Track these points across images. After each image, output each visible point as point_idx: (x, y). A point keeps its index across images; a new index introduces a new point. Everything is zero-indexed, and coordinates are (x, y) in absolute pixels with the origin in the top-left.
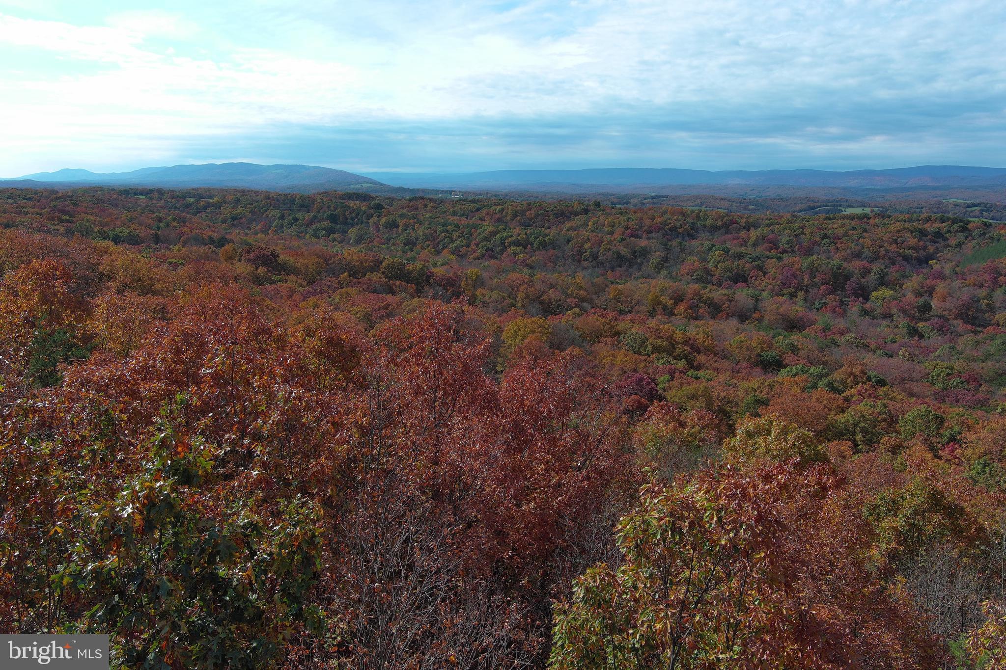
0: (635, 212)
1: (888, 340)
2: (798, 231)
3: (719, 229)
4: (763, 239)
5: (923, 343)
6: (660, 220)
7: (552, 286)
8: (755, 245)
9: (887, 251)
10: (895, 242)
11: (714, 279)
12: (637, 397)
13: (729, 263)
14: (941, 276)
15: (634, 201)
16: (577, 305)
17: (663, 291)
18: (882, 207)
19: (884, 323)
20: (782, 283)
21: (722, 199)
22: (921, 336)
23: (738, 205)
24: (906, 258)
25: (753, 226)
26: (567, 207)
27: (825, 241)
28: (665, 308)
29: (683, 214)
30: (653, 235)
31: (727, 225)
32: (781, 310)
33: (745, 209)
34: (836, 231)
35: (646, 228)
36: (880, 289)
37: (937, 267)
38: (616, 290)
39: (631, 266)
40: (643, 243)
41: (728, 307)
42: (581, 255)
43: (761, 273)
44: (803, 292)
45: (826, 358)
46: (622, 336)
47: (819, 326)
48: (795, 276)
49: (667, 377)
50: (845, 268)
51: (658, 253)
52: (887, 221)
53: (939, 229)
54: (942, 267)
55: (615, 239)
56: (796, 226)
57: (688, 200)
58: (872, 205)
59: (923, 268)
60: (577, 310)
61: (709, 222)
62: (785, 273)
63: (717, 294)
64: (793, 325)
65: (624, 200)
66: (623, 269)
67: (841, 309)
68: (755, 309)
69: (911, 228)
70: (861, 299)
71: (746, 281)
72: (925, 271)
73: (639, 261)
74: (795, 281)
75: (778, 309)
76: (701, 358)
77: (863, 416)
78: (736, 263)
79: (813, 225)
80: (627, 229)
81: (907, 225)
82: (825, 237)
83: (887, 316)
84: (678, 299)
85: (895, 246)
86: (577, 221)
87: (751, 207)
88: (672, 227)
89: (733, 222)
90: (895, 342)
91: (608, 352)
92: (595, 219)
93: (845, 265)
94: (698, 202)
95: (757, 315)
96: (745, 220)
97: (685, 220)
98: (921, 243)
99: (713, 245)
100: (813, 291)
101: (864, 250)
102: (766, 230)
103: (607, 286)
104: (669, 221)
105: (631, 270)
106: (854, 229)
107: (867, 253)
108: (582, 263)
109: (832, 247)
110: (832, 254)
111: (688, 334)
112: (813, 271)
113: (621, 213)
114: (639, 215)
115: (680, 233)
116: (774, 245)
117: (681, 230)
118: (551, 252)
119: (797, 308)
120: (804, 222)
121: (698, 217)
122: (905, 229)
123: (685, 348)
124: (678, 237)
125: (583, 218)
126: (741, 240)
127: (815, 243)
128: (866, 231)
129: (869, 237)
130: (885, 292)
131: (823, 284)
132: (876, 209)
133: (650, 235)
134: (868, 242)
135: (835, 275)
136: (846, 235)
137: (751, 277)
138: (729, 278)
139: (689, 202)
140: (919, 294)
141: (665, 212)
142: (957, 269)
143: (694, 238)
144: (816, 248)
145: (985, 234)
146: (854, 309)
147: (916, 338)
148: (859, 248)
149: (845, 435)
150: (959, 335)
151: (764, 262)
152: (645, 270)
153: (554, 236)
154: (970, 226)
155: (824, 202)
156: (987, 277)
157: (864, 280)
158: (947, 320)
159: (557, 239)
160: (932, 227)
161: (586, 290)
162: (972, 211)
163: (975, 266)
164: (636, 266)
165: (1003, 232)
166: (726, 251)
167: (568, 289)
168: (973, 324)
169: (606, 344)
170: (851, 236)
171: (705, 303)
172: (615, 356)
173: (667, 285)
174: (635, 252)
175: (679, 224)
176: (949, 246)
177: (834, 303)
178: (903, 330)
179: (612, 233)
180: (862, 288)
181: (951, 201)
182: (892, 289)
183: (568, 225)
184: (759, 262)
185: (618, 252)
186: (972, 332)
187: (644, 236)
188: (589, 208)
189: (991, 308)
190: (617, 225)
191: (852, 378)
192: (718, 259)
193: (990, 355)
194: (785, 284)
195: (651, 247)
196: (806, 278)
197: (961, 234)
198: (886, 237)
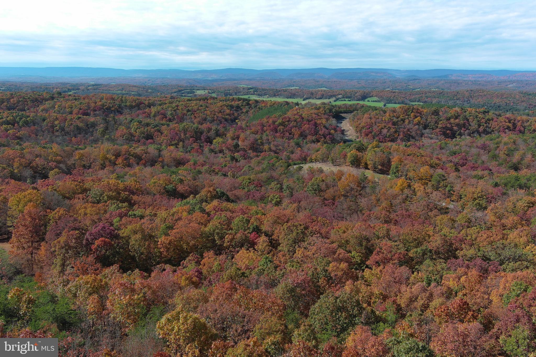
0: (84, 99)
1: (223, 165)
2: (175, 108)
3: (135, 107)
4: (158, 113)
5: (238, 164)
6: (100, 103)
7: (37, 156)
8: (155, 116)
9: (217, 117)
10: (220, 112)
11: (136, 139)
12: (103, 239)
13: (142, 129)
14: (241, 128)
16: (56, 167)
17: (108, 151)
18: (213, 90)
19: (221, 155)
20: (171, 138)
21: (133, 86)
22: (237, 161)
23: (143, 89)
24: (226, 120)
25: (152, 105)
26: (39, 95)
27: (189, 113)
28: (110, 161)
29: (113, 99)
30: (97, 112)
31: (138, 105)
32: (172, 155)
33: (147, 92)
34: (193, 107)
35: (92, 108)
36: (217, 138)
37: (239, 123)
38: (79, 154)
39: (86, 133)
40: (92, 119)
41: (145, 157)
42: (53, 128)
43: (160, 134)
44: (182, 142)
45: (197, 183)
46: (89, 192)
47: (192, 162)
48: (177, 134)
49: (118, 219)
50: (200, 129)
51: (102, 125)
52: (215, 101)
53: (238, 104)
54: (241, 124)
55: (74, 118)
56: (174, 105)
57: (114, 87)
58: (208, 89)
59: (233, 124)
60: (56, 170)
61: (128, 104)
62: (172, 133)
63: (139, 150)
64: (179, 163)
65: (76, 87)
66: (82, 135)
67: (200, 151)
68: (159, 156)
69: (227, 105)
70: (209, 143)
71: (152, 138)
72: (235, 126)
73: (91, 130)
74: (177, 137)
75: (171, 155)
76: (135, 198)
78: (146, 129)
79: (182, 104)
80: (80, 109)
81: (225, 103)
82: (188, 111)
83: (221, 151)
84: (117, 155)
85: (220, 114)
86: (47, 104)
87: (149, 90)
88: (107, 107)
89: (141, 103)
90: (226, 166)
91: (81, 206)
92: (59, 104)
93: (200, 126)
94: (120, 88)
95: (160, 159)
96: (147, 102)
97: (114, 103)
98: (232, 112)
99: (133, 119)
100: (187, 142)
101: (207, 117)
102: (159, 108)
103: (73, 151)
104: (105, 104)
105: (87, 136)
106: (201, 106)
107: (209, 118)
108: (55, 133)
109: (193, 116)
110: (193, 119)
111: (126, 183)
112: (185, 131)
113: (76, 99)
114: (87, 100)
115: (112, 111)
116: (164, 116)
117: (113, 109)
118: (32, 128)
119: (180, 154)
120: (178, 103)
121: (122, 100)
122: (224, 105)
123: (126, 193)
124: (112, 113)
125: (52, 102)
126: (147, 114)
127: (184, 114)
128: (207, 107)
129: (209, 110)
130: (219, 140)
131: (191, 137)
132: (210, 91)
133: (95, 112)
134: (208, 113)
135: (196, 132)
136: (198, 109)
137: (155, 136)
138: (144, 137)
139: (115, 88)
140: (233, 139)
141: (102, 99)
142: (248, 124)
143: (121, 113)
144: (185, 116)
145: (256, 106)
146: (206, 150)
147: (234, 162)
148: (205, 116)
149: (210, 237)
150: (251, 158)
151: (161, 127)
152: (96, 135)
153: (33, 117)
154: (250, 102)
155: (185, 87)
156: (259, 128)
157: (209, 134)
158: (246, 151)
159: (36, 119)
160: (235, 104)
161: (60, 156)
162: (250, 92)
163: (254, 122)
164: (89, 134)
165: (263, 105)
166: (140, 122)
167: (48, 156)
168: (256, 152)
169: (79, 199)
170: (200, 110)
171: (132, 156)
172: (85, 208)
173: (110, 148)
174: (88, 125)
175: (111, 106)
176: (243, 112)
177: (197, 147)
178: (229, 159)
179: (71, 113)
180: (209, 138)
181: (241, 86)
182: (221, 138)
183: (41, 107)
184: (158, 128)
185: (77, 126)
186: (256, 156)
187: (92, 113)
188: (54, 96)
189: (262, 144)
190: (74, 107)
191: (209, 194)
192: (136, 127)
193: (264, 169)
194: (172, 139)
195: (97, 121)
196: (182, 135)
197: (247, 106)
198: (216, 109)
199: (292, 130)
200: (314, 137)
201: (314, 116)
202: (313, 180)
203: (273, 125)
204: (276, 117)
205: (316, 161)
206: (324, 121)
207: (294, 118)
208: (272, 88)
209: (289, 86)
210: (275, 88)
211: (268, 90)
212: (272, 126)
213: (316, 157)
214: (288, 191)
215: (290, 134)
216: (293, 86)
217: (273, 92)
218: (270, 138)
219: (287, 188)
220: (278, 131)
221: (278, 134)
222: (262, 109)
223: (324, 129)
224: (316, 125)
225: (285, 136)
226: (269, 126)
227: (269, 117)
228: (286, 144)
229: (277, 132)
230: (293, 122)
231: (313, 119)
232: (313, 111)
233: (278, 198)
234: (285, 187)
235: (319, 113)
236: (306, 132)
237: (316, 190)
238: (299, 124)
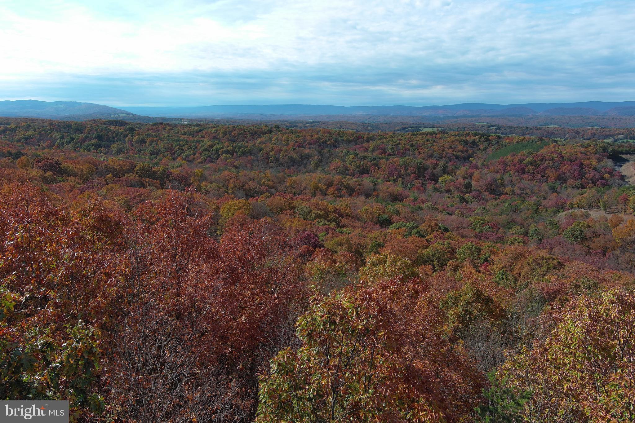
0: (301, 132)
1: (449, 205)
2: (397, 143)
3: (352, 142)
4: (377, 147)
5: (468, 206)
6: (316, 136)
7: (251, 179)
8: (373, 151)
9: (447, 153)
10: (451, 148)
11: (350, 172)
12: (307, 246)
13: (358, 162)
14: (476, 167)
15: (300, 125)
16: (267, 191)
17: (320, 180)
18: (443, 128)
19: (447, 195)
20: (389, 173)
21: (352, 123)
22: (467, 202)
23: (362, 127)
24: (457, 157)
25: (371, 140)
26: (258, 128)
27: (412, 148)
28: (321, 191)
29: (330, 133)
30: (313, 146)
31: (356, 139)
32: (389, 190)
33: (366, 129)
34: (418, 142)
35: (308, 141)
36: (444, 175)
37: (474, 162)
38: (291, 180)
39: (300, 166)
40: (307, 151)
41: (359, 189)
42: (268, 159)
43: (377, 168)
44: (401, 179)
45: (416, 217)
46: (296, 209)
47: (411, 198)
48: (396, 169)
49: (324, 233)
50: (424, 164)
51: (316, 157)
52: (446, 136)
53: (474, 140)
54: (477, 162)
55: (289, 149)
56: (396, 139)
58: (438, 126)
59: (466, 163)
60: (267, 194)
61: (345, 138)
62: (391, 168)
63: (352, 181)
64: (396, 198)
65: (294, 124)
66: (296, 167)
67: (423, 188)
68: (374, 190)
69: (460, 140)
70: (433, 182)
71: (368, 173)
72: (468, 164)
73: (305, 162)
74: (397, 172)
75: (387, 189)
76: (344, 221)
77: (438, 250)
78: (362, 162)
79: (405, 139)
80: (296, 142)
81: (457, 138)
82: (412, 145)
83: (448, 191)
84: (329, 185)
85: (451, 150)
86: (265, 138)
87: (369, 128)
88: (323, 141)
89: (359, 137)
90: (453, 206)
91: (288, 219)
92: (276, 136)
93: (424, 162)
94: (339, 125)
95: (375, 193)
96: (366, 136)
97: (331, 136)
98: (465, 148)
99: (349, 152)
100: (407, 178)
101: (435, 153)
102: (379, 142)
103: (285, 178)
104: (321, 137)
105: (300, 168)
106: (428, 140)
107: (436, 154)
108: (269, 164)
109: (416, 152)
110: (417, 155)
111: (336, 206)
112: (406, 166)
113: (292, 133)
114: (303, 133)
115: (328, 144)
116: (384, 151)
117: (329, 143)
118: (249, 158)
119: (398, 188)
120: (400, 137)
121: (339, 134)
122: (456, 140)
123: (335, 215)
124: (327, 147)
125: (269, 135)
126: (364, 148)
127: (407, 150)
128: (435, 141)
129: (437, 145)
130: (446, 177)
131: (412, 173)
132: (440, 129)
133: (311, 146)
134: (436, 148)
135: (419, 168)
136: (424, 144)
137: (371, 171)
138: (359, 171)
139: (333, 125)
140: (465, 178)
141: (319, 132)
142: (485, 163)
143: (336, 147)
144: (407, 152)
145: (498, 142)
146: (430, 188)
147: (464, 203)
148: (431, 152)
149: (428, 262)
150: (487, 201)
151: (378, 161)
152: (309, 168)
153: (251, 148)
154: (490, 138)
155: (411, 124)
156: (500, 167)
157: (435, 171)
158: (480, 192)
159: (253, 149)
160: (470, 139)
161: (272, 181)
162: (491, 130)
163: (494, 161)
164: (303, 166)
165: (507, 141)
166: (356, 155)
167: (261, 180)
168: (494, 194)
169: (286, 214)
170: (427, 145)
171: (345, 187)
172: (292, 222)
173: (322, 177)
174: (302, 157)
175: (327, 139)
176: (480, 150)
177: (419, 185)
178: (457, 199)
179: (287, 145)
180: (434, 175)
181: (480, 124)
182: (450, 175)
183: (259, 140)
184: (376, 161)
185: (292, 157)
186: (494, 199)
187: (307, 146)
188: (272, 129)
189: (503, 185)
190: (290, 140)
191: (430, 228)
192: (352, 160)
193: (504, 211)
194: (391, 174)
195: (311, 153)
196: (403, 170)
197: (486, 142)
198: (446, 145)
199: (546, 172)
200: (578, 181)
201: (579, 155)
202: (573, 225)
203: (519, 164)
204: (524, 155)
205: (580, 206)
206: (594, 162)
207: (550, 156)
208: (520, 126)
209: (544, 124)
210: (524, 126)
211: (515, 128)
212: (518, 166)
213: (580, 201)
214: (535, 237)
215: (543, 176)
216: (551, 124)
217: (522, 130)
218: (514, 179)
219: (535, 233)
220: (526, 172)
221: (525, 176)
222: (505, 146)
223: (593, 172)
224: (581, 166)
225: (535, 178)
226: (514, 165)
227: (514, 155)
228: (536, 188)
229: (524, 173)
230: (548, 162)
231: (578, 159)
232: (578, 149)
233: (521, 242)
234: (531, 232)
235: (587, 152)
236: (566, 174)
237: (577, 237)
238: (556, 164)
